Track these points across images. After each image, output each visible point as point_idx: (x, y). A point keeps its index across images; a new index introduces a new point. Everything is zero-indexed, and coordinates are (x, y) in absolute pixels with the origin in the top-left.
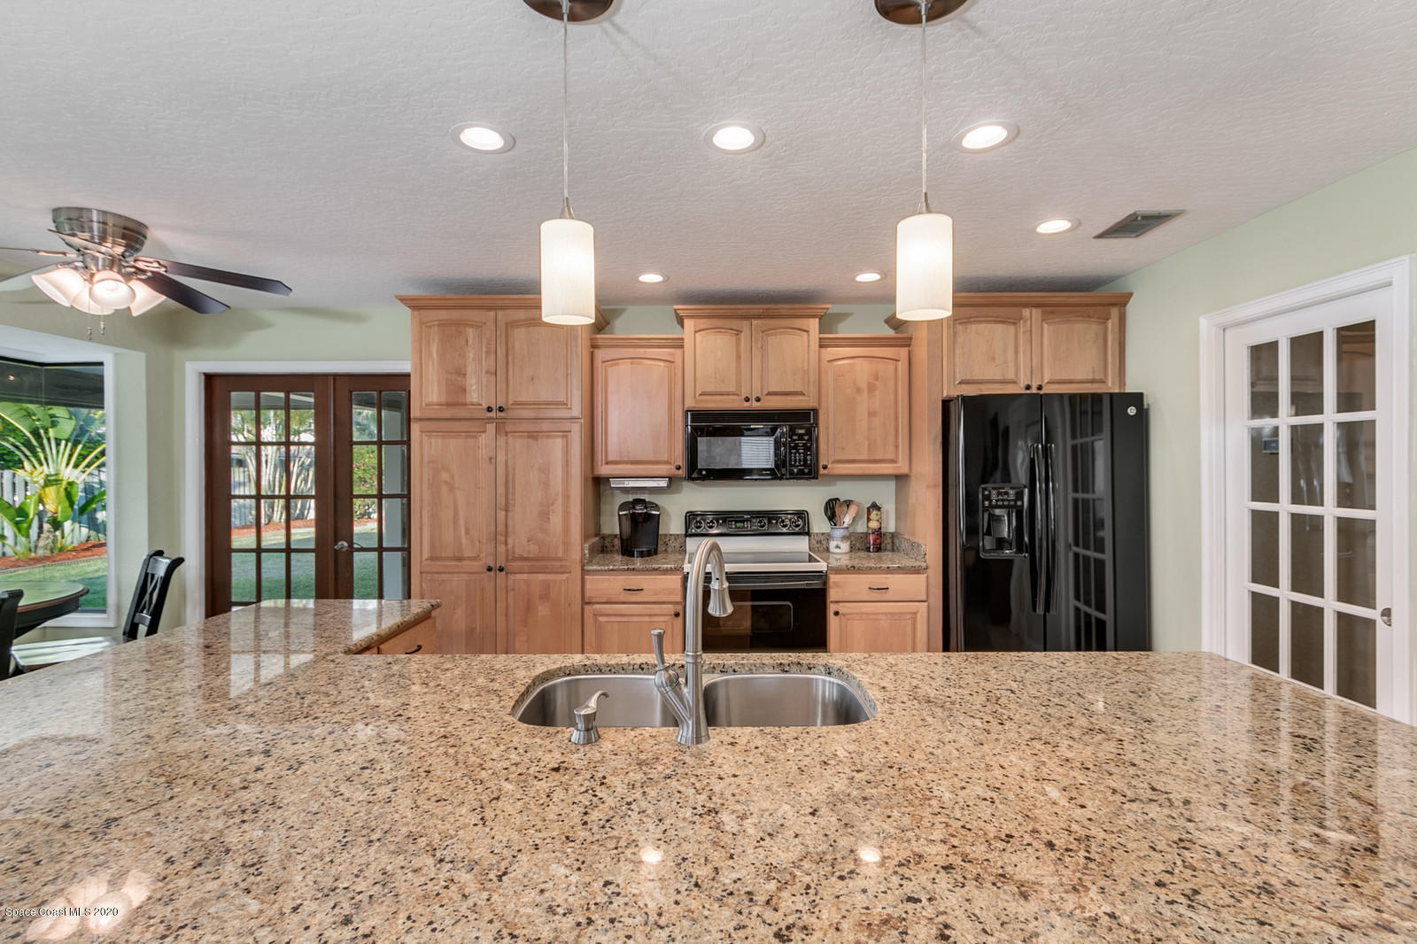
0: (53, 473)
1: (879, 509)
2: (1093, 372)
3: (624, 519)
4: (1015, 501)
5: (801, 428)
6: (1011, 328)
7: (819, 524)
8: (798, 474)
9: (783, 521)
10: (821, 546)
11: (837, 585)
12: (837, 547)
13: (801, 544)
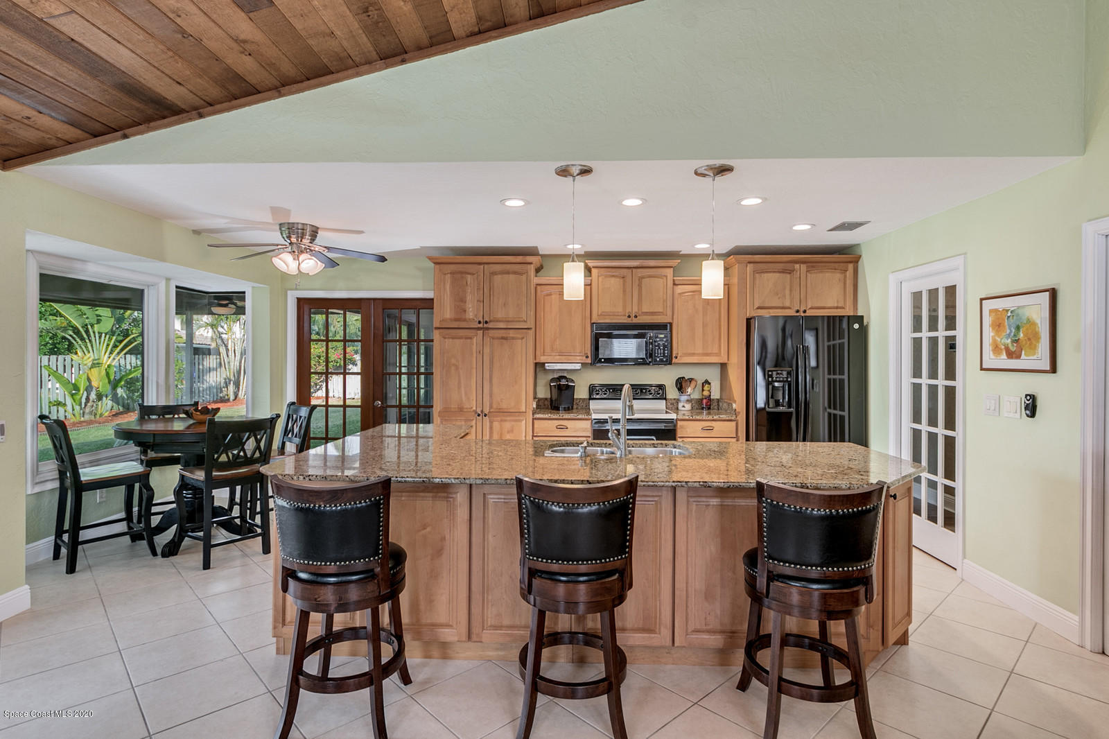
0: (96, 358)
1: (709, 384)
2: (838, 302)
3: (553, 388)
4: (787, 378)
5: (662, 334)
6: (788, 276)
7: (672, 393)
8: (659, 361)
9: (650, 391)
10: (674, 406)
11: (682, 427)
12: (684, 406)
13: (661, 404)
